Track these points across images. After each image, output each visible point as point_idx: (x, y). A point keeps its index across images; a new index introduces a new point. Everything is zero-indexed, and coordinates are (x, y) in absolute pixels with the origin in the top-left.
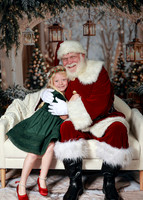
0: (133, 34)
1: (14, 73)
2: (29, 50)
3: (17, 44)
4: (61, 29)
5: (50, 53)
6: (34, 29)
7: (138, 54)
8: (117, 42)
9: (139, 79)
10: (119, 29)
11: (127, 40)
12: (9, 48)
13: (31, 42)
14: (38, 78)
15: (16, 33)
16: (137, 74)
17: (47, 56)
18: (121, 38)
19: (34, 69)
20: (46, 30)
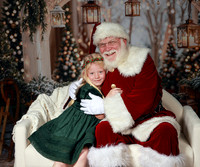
0: (186, 14)
1: (39, 61)
2: (58, 33)
3: (44, 26)
4: (98, 7)
5: (84, 38)
6: (64, 8)
7: (192, 39)
8: (166, 24)
9: (193, 69)
10: (169, 8)
11: (178, 21)
12: (33, 30)
13: (61, 24)
14: (70, 68)
15: (42, 12)
16: (191, 62)
17: (80, 41)
18: (171, 18)
19: (64, 57)
20: (79, 9)
